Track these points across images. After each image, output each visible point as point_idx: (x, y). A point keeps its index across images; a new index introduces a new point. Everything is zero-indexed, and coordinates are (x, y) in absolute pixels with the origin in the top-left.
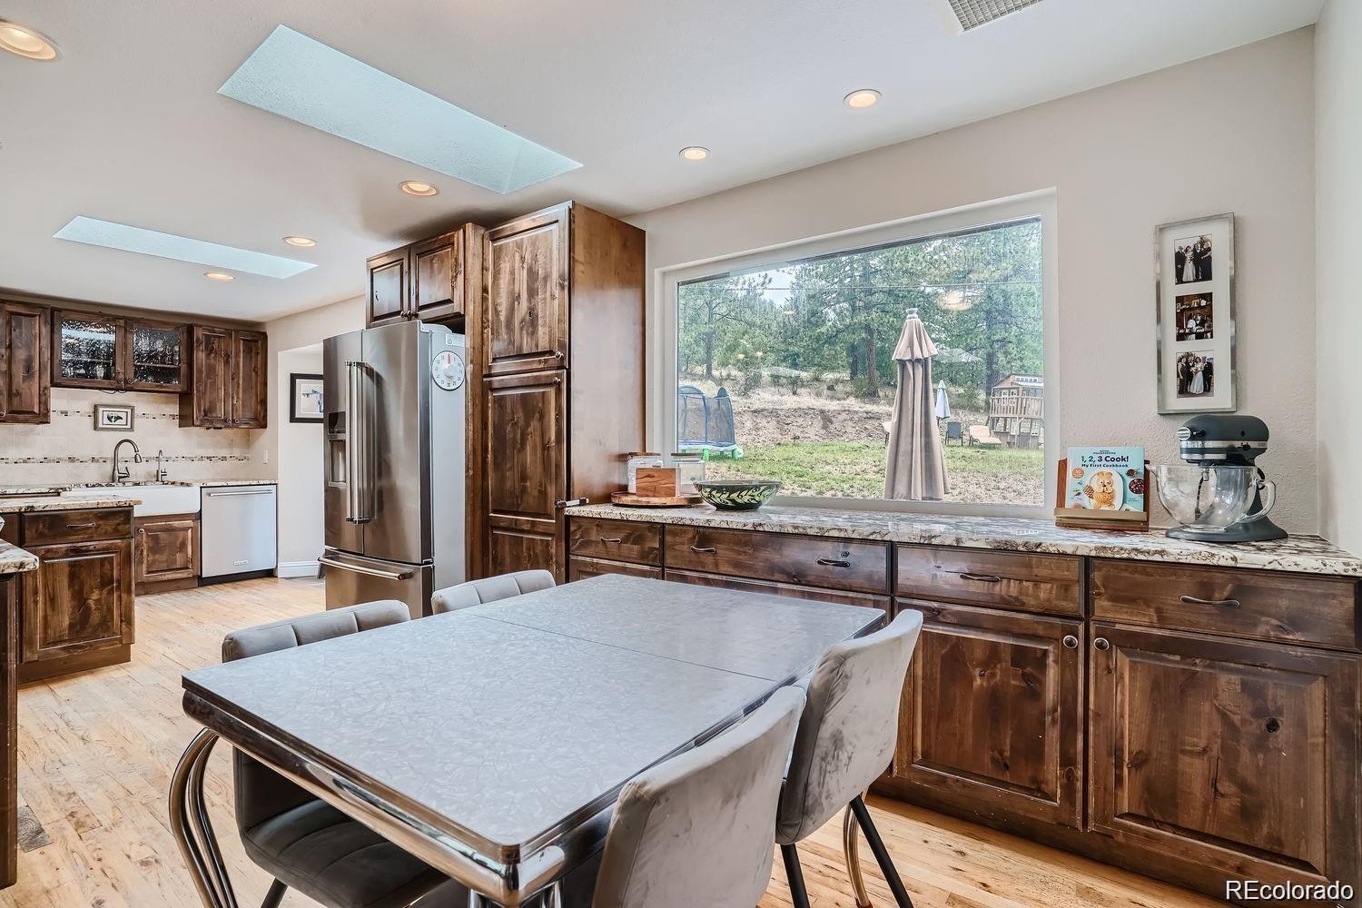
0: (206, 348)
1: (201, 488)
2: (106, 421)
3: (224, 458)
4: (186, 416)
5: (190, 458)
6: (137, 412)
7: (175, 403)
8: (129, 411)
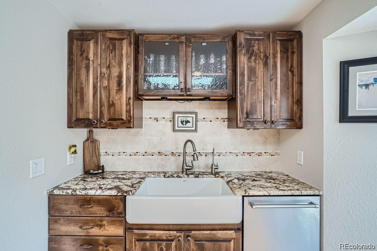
0: (248, 51)
1: (243, 196)
2: (180, 125)
3: (260, 154)
4: (232, 119)
5: (235, 153)
6: (200, 116)
7: (225, 108)
8: (194, 116)
